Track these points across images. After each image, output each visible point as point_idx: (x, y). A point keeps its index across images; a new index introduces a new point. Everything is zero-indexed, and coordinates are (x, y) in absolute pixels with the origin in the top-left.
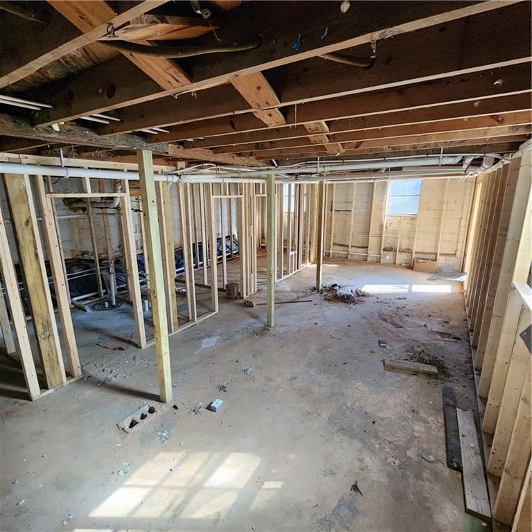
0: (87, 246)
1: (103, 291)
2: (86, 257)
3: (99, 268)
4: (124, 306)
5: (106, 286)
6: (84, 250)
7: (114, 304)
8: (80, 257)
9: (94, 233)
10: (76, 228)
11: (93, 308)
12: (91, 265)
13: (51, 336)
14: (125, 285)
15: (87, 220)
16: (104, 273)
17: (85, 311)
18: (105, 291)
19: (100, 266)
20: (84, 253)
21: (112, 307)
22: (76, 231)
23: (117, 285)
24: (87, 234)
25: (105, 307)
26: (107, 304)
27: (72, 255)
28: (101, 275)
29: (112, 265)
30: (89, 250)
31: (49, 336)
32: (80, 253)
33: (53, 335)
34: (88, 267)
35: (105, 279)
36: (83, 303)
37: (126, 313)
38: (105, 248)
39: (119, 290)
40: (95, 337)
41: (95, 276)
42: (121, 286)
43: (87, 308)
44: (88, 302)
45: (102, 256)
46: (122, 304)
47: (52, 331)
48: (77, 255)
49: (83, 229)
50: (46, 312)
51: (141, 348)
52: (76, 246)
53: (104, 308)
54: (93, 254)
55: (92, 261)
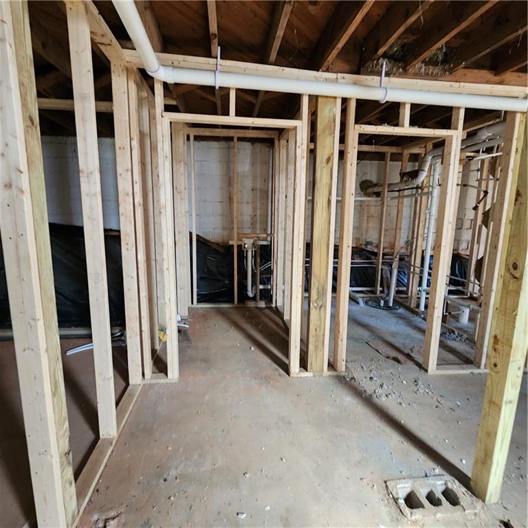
0: (372, 236)
1: (379, 289)
2: (369, 248)
3: (381, 261)
4: (401, 311)
5: (386, 284)
6: (368, 240)
7: (391, 305)
8: (364, 247)
9: (384, 219)
10: (365, 215)
11: (366, 303)
12: (373, 257)
13: (322, 308)
14: (405, 289)
15: (380, 208)
16: (385, 268)
17: (358, 303)
18: (381, 289)
19: (383, 259)
20: (368, 243)
21: (387, 307)
22: (366, 218)
23: (397, 287)
24: (373, 224)
25: (379, 305)
26: (382, 302)
27: (357, 244)
28: (382, 269)
29: (397, 259)
30: (374, 242)
31: (321, 306)
32: (364, 243)
33: (325, 307)
34: (370, 259)
35: (384, 275)
36: (358, 295)
37: (404, 319)
38: (390, 243)
39: (398, 292)
40: (365, 334)
41: (375, 270)
42: (401, 289)
43: (361, 301)
44: (362, 295)
45: (386, 250)
46: (400, 307)
47: (326, 301)
48: (361, 244)
49: (372, 216)
51: (426, 371)
52: (362, 234)
53: (378, 307)
54: (378, 246)
55: (375, 254)
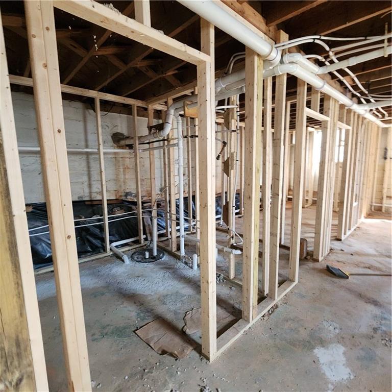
0: (131, 187)
1: (143, 237)
2: (129, 198)
3: (141, 210)
4: (166, 258)
5: (148, 231)
6: (127, 191)
7: (155, 254)
8: (124, 198)
9: (139, 170)
10: (121, 167)
11: (132, 258)
12: (133, 207)
13: (24, 381)
14: (165, 231)
15: (133, 160)
16: (146, 216)
17: (123, 261)
18: (145, 236)
19: (142, 209)
20: (127, 194)
21: (153, 258)
22: (122, 170)
23: (158, 231)
24: (130, 175)
25: (145, 258)
26: (147, 254)
27: (116, 196)
28: (143, 218)
29: (155, 208)
30: (133, 192)
31: (20, 380)
32: (123, 194)
33: (31, 377)
34: (130, 209)
35: (146, 223)
37: (169, 268)
38: (147, 191)
39: (160, 236)
41: (136, 219)
42: (161, 232)
43: (125, 258)
44: (127, 248)
45: (145, 199)
46: (164, 255)
47: (30, 365)
48: (121, 196)
49: (128, 168)
50: (17, 313)
51: (208, 359)
52: (120, 186)
53: (144, 260)
54: (136, 196)
55: (135, 203)
